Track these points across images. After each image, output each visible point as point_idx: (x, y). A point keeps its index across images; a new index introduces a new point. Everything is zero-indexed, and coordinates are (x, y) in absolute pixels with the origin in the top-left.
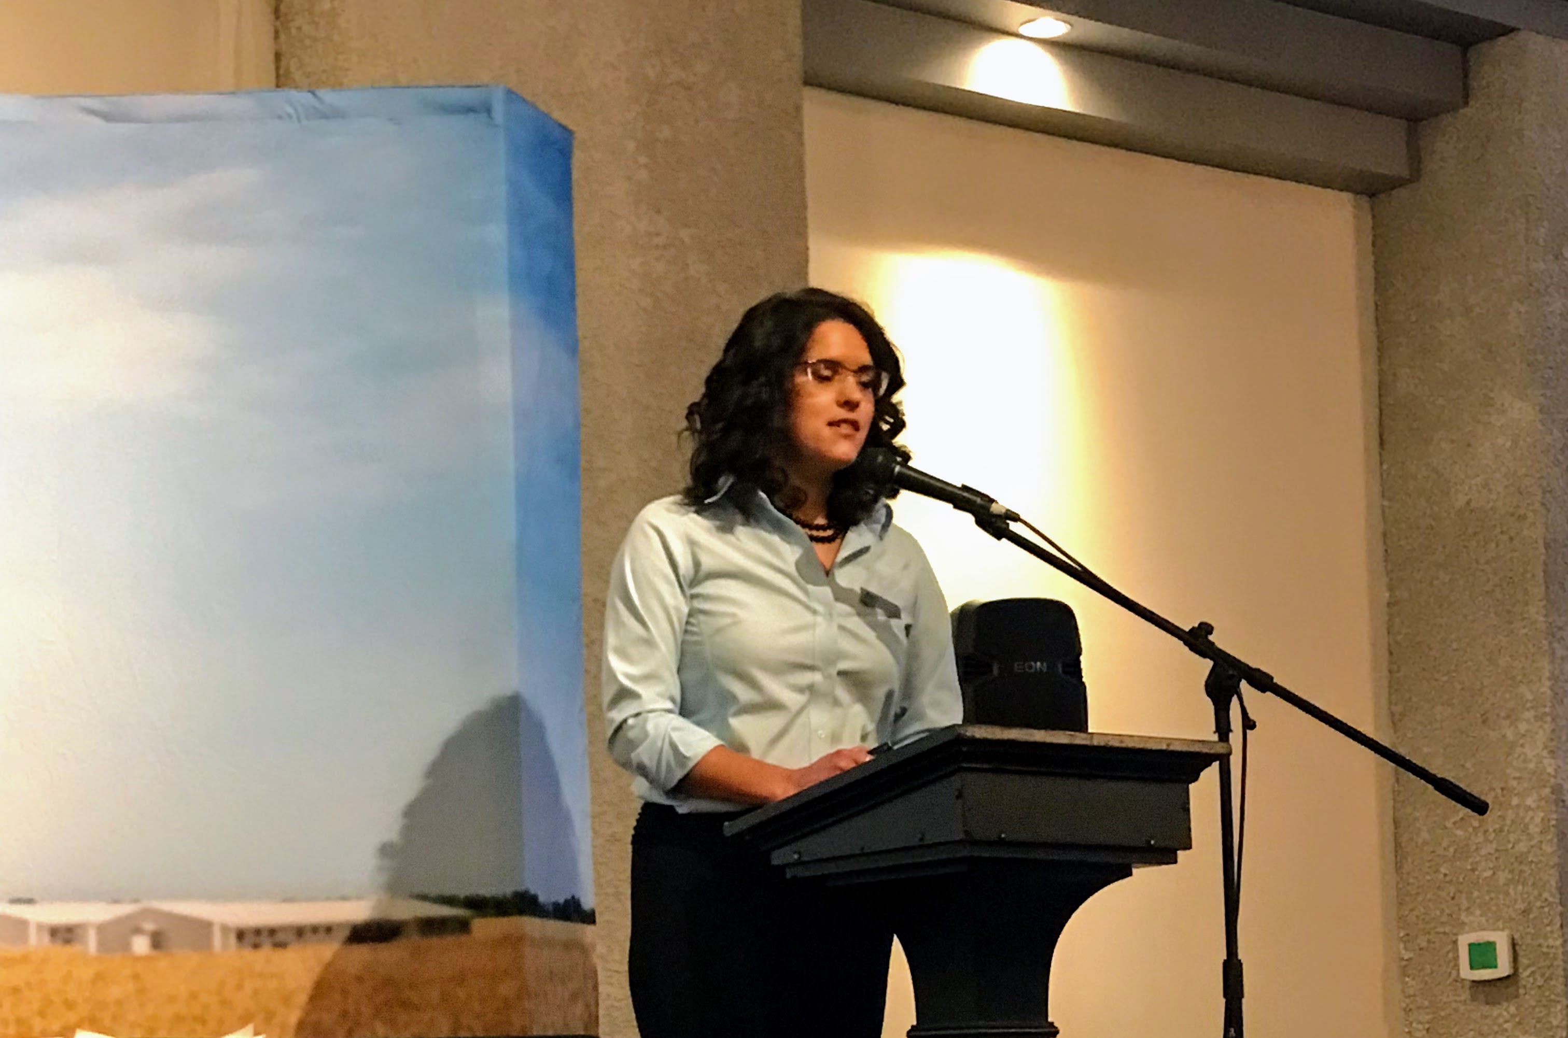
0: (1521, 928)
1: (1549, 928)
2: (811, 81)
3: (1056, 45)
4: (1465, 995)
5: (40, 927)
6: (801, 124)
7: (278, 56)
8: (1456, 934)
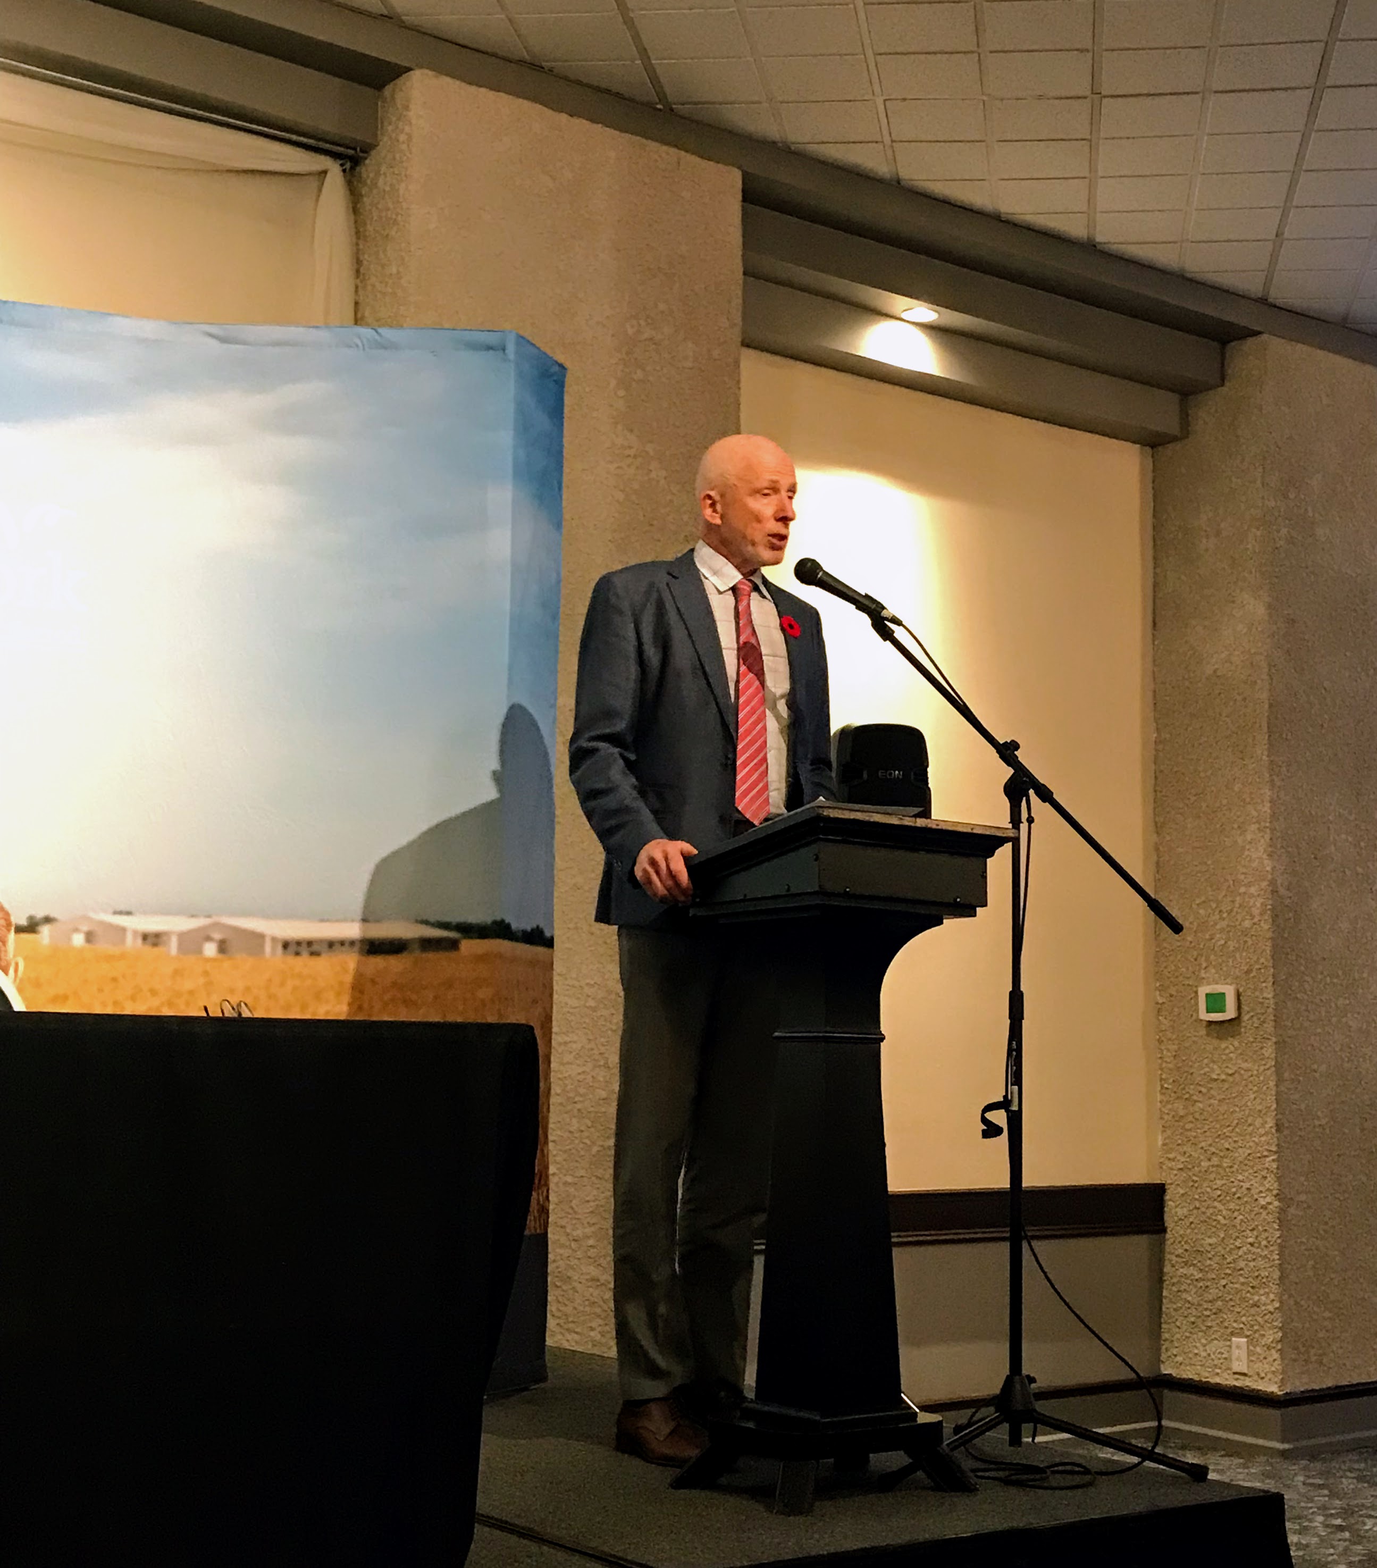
0: (1244, 983)
1: (1264, 985)
2: (746, 344)
3: (929, 328)
4: (1203, 1032)
5: (135, 932)
6: (739, 374)
7: (356, 303)
8: (1196, 987)
